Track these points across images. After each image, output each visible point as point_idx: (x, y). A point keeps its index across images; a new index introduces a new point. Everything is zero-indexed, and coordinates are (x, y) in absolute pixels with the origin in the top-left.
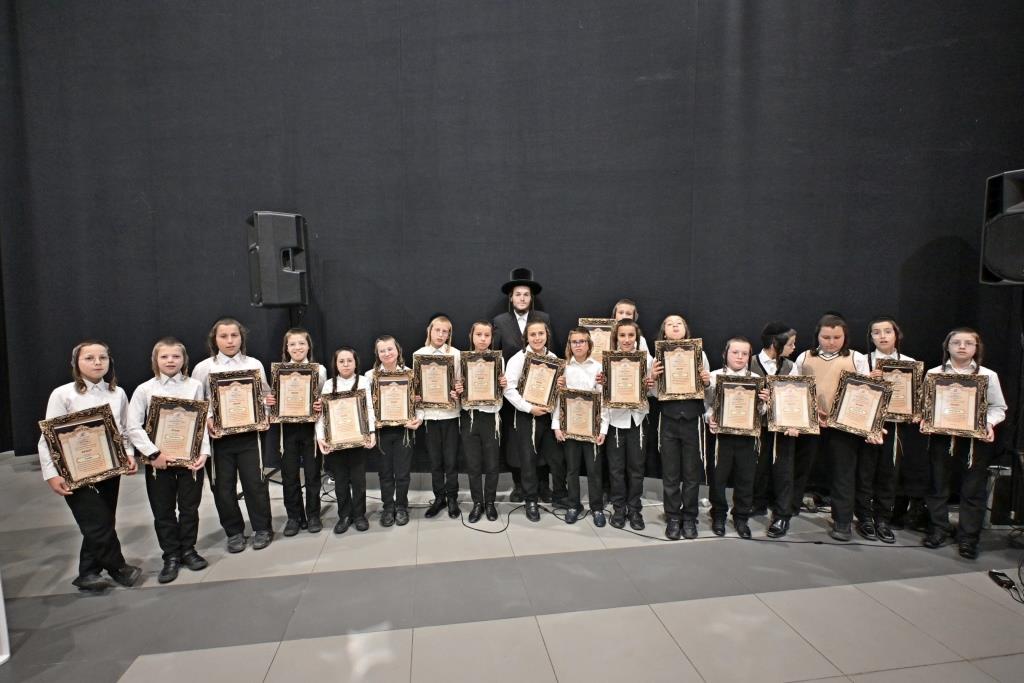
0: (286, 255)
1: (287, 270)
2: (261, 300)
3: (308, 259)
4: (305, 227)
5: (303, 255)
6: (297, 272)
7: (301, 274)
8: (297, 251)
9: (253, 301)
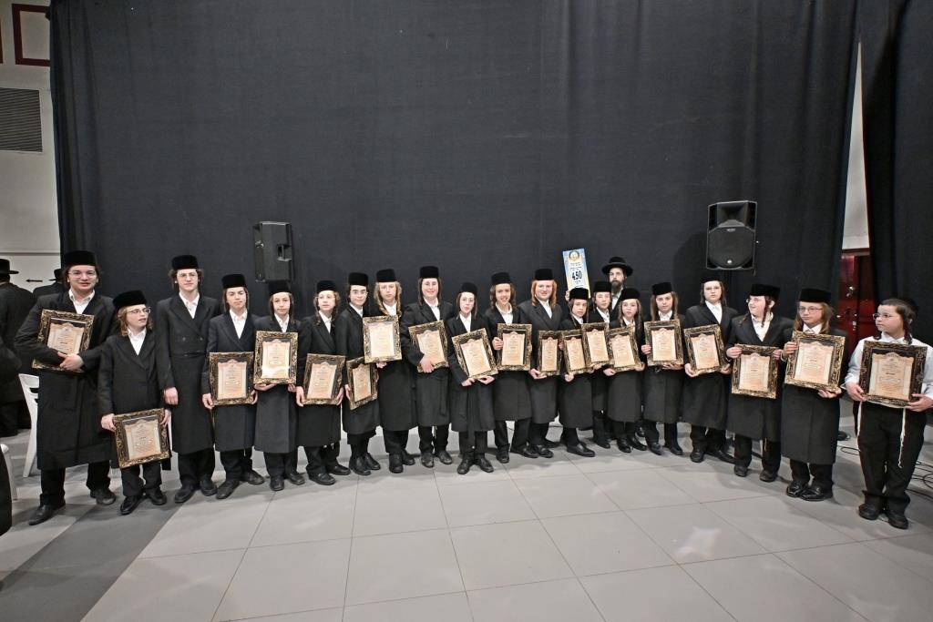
0: (280, 249)
1: (280, 259)
2: (264, 278)
3: (293, 252)
4: (292, 231)
5: (290, 249)
6: (287, 260)
7: (290, 261)
8: (286, 246)
9: (257, 278)
